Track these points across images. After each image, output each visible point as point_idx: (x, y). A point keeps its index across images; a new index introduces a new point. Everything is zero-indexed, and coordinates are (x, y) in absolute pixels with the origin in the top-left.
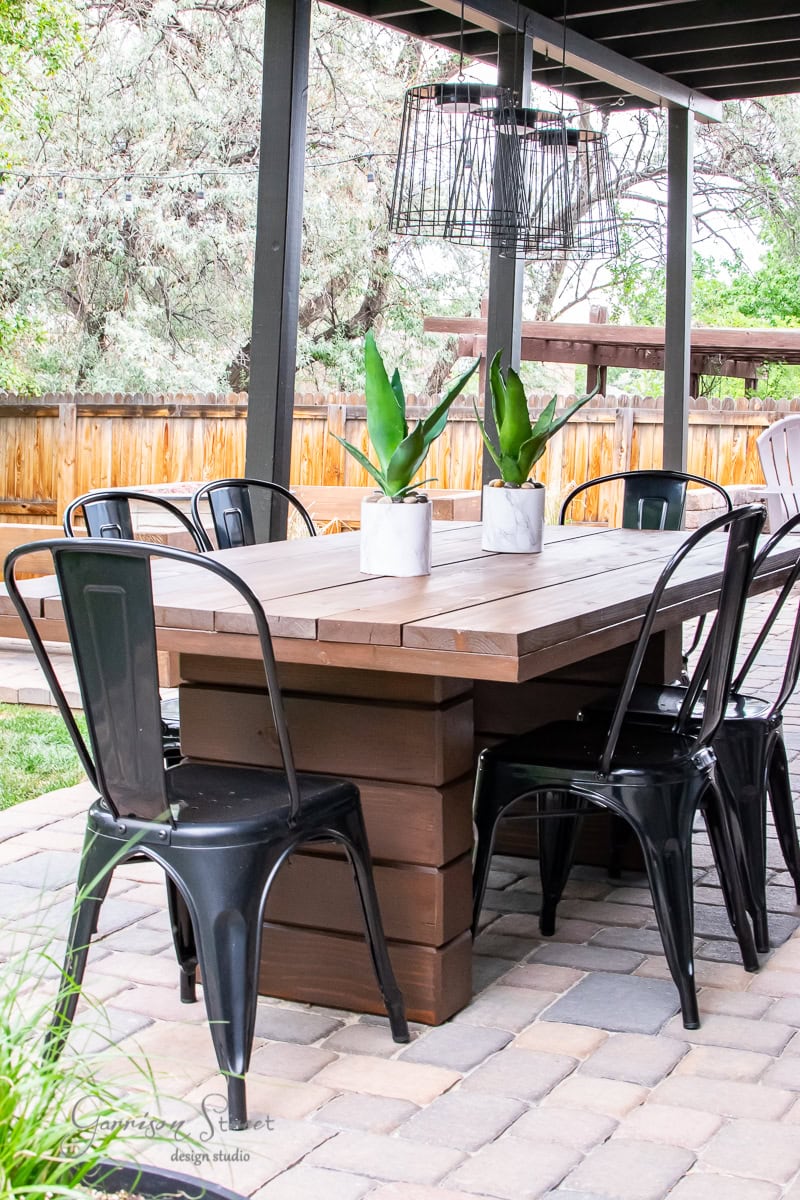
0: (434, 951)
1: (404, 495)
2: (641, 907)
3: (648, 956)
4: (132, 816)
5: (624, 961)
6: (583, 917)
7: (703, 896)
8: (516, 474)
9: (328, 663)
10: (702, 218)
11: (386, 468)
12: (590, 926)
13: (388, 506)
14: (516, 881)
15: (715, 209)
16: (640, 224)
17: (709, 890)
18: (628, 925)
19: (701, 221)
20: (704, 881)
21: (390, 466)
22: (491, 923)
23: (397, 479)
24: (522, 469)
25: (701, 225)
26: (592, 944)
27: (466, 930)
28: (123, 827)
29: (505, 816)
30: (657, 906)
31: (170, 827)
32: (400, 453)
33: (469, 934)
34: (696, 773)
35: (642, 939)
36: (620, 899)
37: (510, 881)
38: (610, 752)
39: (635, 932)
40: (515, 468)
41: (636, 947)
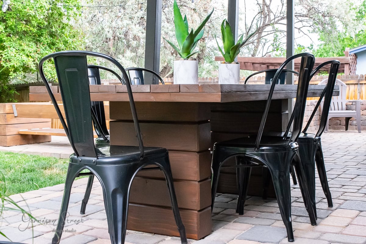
0: (196, 212)
1: (188, 58)
2: (275, 207)
3: (277, 221)
4: (83, 156)
5: (268, 222)
6: (254, 210)
7: (297, 205)
8: (229, 59)
9: (154, 101)
10: (300, 29)
11: (182, 48)
12: (256, 212)
13: (182, 61)
14: (232, 200)
15: (304, 26)
16: (281, 31)
17: (299, 203)
18: (270, 212)
19: (300, 30)
20: (298, 201)
21: (183, 47)
22: (222, 212)
23: (185, 52)
24: (232, 57)
25: (300, 31)
26: (256, 217)
27: (209, 206)
28: (80, 160)
29: (222, 166)
30: (280, 207)
31: (96, 158)
32: (186, 42)
33: (210, 208)
34: (291, 149)
35: (274, 216)
36: (268, 205)
37: (230, 200)
38: (259, 139)
39: (272, 214)
40: (229, 57)
41: (272, 218)
